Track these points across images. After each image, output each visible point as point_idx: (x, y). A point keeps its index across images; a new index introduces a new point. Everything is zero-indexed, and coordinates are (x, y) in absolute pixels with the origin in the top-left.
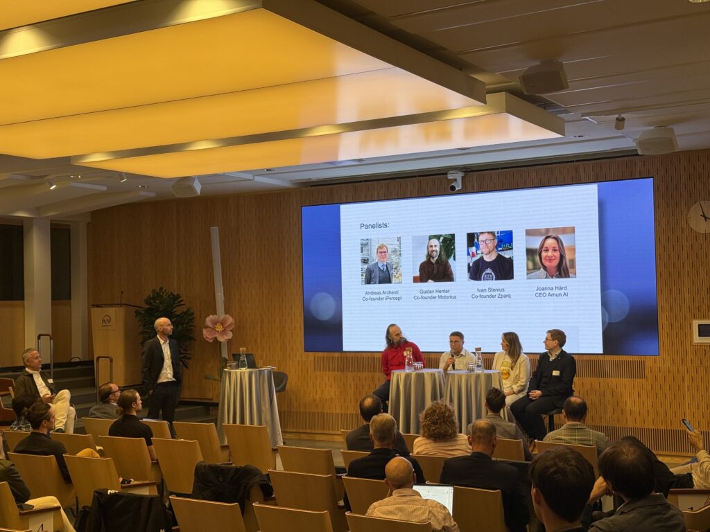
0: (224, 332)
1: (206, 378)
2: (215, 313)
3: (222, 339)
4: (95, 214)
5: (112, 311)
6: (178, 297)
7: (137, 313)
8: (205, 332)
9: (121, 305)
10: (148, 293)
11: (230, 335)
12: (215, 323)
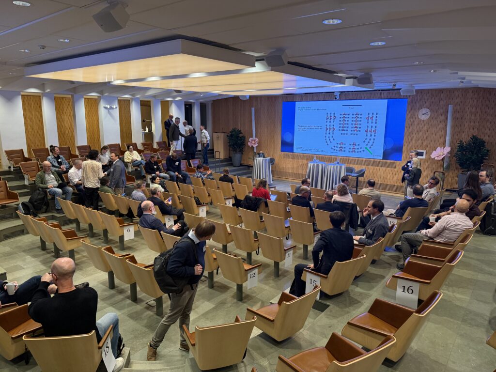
0: (255, 144)
1: (249, 158)
2: (252, 137)
3: (254, 146)
4: (214, 101)
5: (219, 134)
6: (240, 131)
7: (228, 136)
8: (249, 144)
9: (222, 132)
10: (231, 129)
11: (257, 145)
12: (252, 140)
